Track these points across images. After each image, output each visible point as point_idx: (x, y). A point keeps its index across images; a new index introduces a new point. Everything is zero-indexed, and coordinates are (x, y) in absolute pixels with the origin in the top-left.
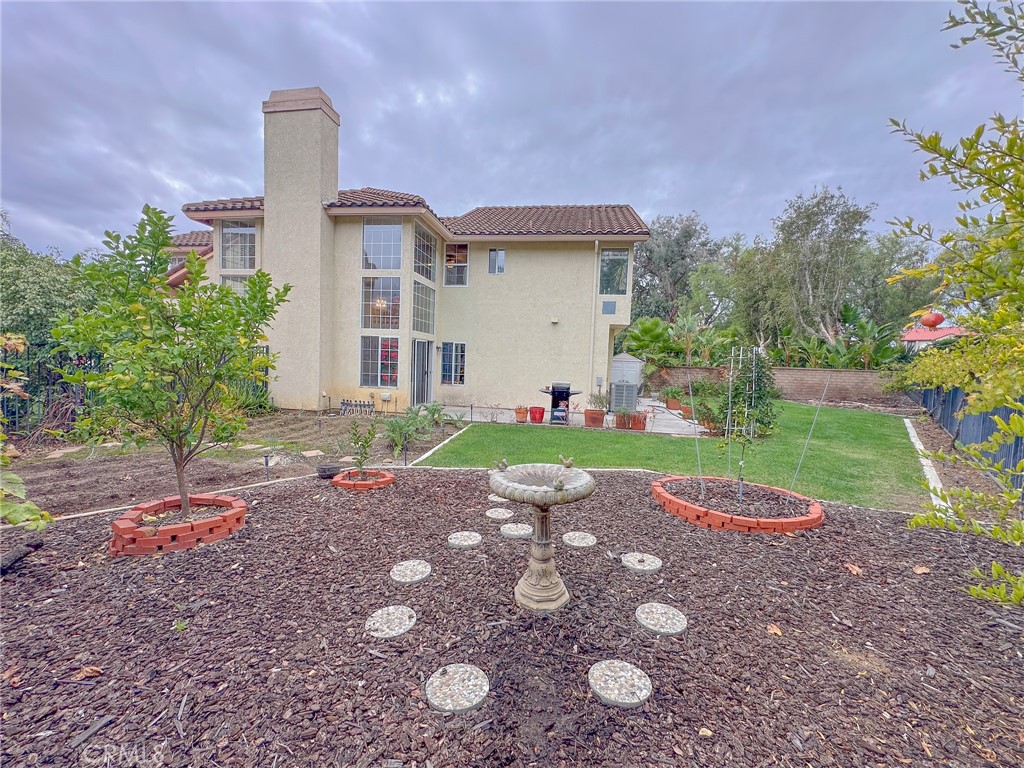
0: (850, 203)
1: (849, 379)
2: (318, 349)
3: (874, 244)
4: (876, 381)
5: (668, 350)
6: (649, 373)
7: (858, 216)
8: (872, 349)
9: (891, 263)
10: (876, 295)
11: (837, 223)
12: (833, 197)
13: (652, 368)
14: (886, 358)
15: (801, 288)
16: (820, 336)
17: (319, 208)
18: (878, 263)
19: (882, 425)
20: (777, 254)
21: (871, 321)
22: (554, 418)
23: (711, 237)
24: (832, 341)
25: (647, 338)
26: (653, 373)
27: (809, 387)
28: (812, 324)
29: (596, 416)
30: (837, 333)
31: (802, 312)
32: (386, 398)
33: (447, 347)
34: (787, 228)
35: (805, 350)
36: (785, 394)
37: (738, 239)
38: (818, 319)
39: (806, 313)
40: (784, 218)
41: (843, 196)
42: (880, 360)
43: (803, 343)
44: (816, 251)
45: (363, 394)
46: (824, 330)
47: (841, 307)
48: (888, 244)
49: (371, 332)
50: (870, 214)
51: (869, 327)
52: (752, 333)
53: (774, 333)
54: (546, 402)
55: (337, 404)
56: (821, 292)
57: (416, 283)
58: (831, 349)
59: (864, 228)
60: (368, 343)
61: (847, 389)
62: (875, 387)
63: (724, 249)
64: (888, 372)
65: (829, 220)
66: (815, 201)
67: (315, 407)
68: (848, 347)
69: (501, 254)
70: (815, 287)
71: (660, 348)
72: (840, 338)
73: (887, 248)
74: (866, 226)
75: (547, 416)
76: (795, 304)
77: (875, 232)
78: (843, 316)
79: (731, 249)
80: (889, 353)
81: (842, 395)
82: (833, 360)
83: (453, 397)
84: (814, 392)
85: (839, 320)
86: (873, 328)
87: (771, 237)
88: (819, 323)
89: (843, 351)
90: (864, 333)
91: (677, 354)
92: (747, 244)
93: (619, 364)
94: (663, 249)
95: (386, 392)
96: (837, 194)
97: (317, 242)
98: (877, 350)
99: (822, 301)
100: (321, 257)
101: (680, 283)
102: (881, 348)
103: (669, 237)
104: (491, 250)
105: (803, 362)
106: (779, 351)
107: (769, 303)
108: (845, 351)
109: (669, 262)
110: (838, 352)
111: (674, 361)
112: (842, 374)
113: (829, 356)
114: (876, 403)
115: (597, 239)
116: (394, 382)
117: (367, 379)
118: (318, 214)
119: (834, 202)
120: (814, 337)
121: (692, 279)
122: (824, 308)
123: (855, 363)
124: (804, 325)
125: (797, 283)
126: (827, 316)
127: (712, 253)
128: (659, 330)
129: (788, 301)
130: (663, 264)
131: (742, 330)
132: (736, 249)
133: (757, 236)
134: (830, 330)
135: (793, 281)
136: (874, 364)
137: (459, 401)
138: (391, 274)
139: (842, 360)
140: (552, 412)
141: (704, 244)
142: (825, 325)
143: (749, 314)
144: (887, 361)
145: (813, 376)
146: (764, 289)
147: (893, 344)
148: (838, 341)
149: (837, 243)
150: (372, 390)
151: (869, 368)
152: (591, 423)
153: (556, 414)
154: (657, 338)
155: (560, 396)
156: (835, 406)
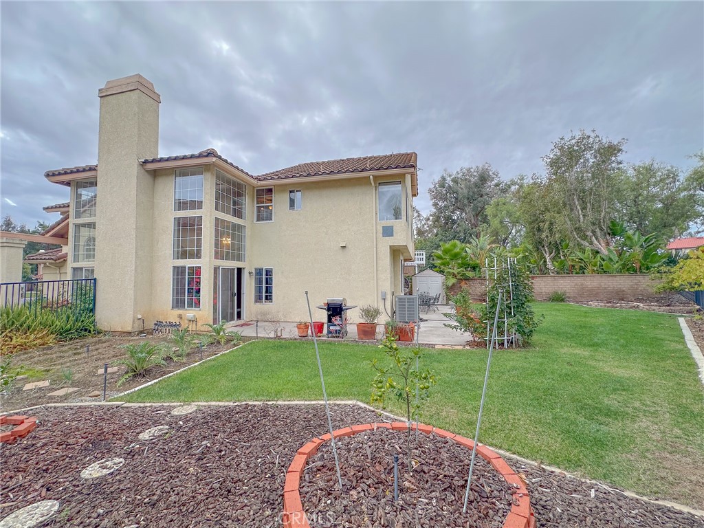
0: (604, 141)
1: (624, 282)
2: (133, 278)
3: (631, 173)
4: (648, 283)
5: (466, 265)
6: (450, 285)
7: (612, 150)
8: (641, 256)
9: (648, 186)
10: (639, 212)
11: (596, 157)
12: (589, 137)
13: (452, 281)
14: (655, 262)
15: (572, 210)
16: (594, 248)
17: (136, 164)
18: (637, 187)
19: (655, 327)
20: (550, 185)
21: (637, 233)
22: (330, 332)
23: (502, 179)
24: (604, 251)
25: (448, 257)
26: (454, 285)
27: (589, 290)
28: (585, 237)
29: (367, 329)
30: (608, 244)
31: (575, 229)
32: (190, 318)
33: (259, 272)
34: (555, 164)
35: (581, 259)
36: (569, 297)
37: (523, 179)
38: (589, 234)
39: (578, 230)
40: (551, 156)
41: (597, 136)
42: (650, 264)
43: (580, 255)
44: (581, 181)
45: (173, 315)
46: (595, 242)
47: (609, 222)
48: (644, 172)
49: (181, 263)
50: (623, 148)
51: (636, 238)
52: (538, 249)
53: (556, 248)
54: (323, 316)
55: (150, 325)
56: (589, 211)
57: (217, 219)
58: (605, 258)
59: (619, 159)
60: (179, 271)
61: (624, 291)
62: (650, 289)
63: (513, 187)
64: (658, 274)
65: (588, 155)
66: (574, 141)
67: (129, 329)
68: (620, 254)
69: (299, 194)
70: (584, 208)
71: (459, 264)
72: (611, 248)
73: (642, 174)
74: (620, 157)
75: (325, 331)
76: (569, 223)
77: (629, 162)
78: (611, 230)
79: (517, 187)
80: (657, 258)
81: (621, 296)
82: (607, 267)
83: (264, 314)
84: (594, 295)
85: (609, 234)
86: (639, 238)
87: (543, 174)
88: (591, 237)
89: (615, 258)
90: (632, 243)
91: (474, 268)
92: (528, 181)
93: (425, 279)
94: (465, 191)
95: (190, 313)
96: (593, 135)
97: (134, 192)
98: (646, 256)
99: (590, 218)
100: (137, 203)
101: (480, 214)
102: (649, 255)
103: (470, 181)
104: (291, 192)
105: (582, 270)
106: (562, 262)
107: (547, 223)
108: (617, 259)
109: (471, 199)
110: (610, 259)
111: (470, 274)
112: (618, 278)
113: (604, 263)
114: (651, 302)
115: (371, 174)
116: (198, 304)
117: (178, 303)
118: (135, 169)
119: (591, 140)
120: (588, 248)
121: (489, 211)
122: (594, 224)
123: (628, 269)
124: (579, 239)
125: (568, 206)
126: (598, 231)
127: (504, 191)
128: (457, 250)
129: (563, 222)
130: (466, 202)
131: (530, 247)
132: (521, 186)
133: (534, 174)
134: (602, 242)
135: (565, 204)
136: (643, 269)
137: (269, 317)
138: (195, 213)
139: (616, 266)
140: (328, 327)
141: (497, 185)
142: (597, 238)
143: (534, 234)
144: (656, 265)
145: (592, 282)
146: (543, 213)
147: (659, 252)
148: (610, 251)
149: (599, 172)
150: (181, 312)
151: (641, 272)
152: (362, 336)
153: (332, 328)
154: (456, 256)
155: (335, 310)
156: (613, 307)
